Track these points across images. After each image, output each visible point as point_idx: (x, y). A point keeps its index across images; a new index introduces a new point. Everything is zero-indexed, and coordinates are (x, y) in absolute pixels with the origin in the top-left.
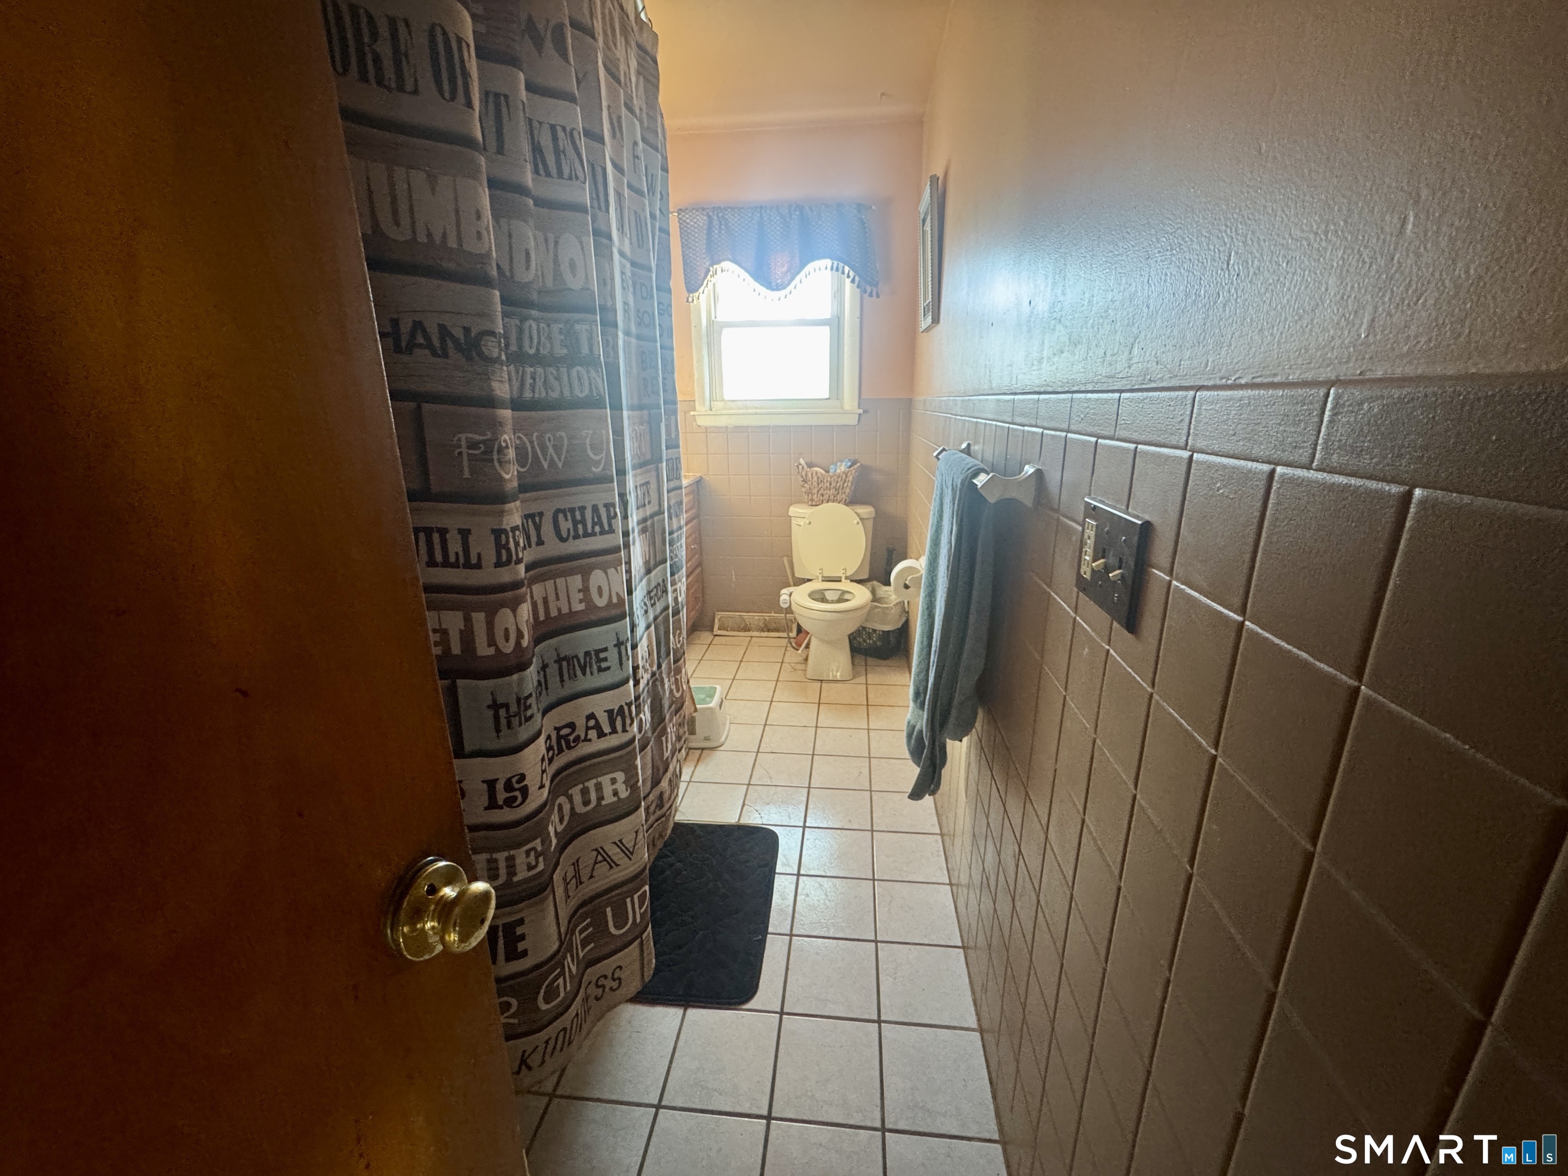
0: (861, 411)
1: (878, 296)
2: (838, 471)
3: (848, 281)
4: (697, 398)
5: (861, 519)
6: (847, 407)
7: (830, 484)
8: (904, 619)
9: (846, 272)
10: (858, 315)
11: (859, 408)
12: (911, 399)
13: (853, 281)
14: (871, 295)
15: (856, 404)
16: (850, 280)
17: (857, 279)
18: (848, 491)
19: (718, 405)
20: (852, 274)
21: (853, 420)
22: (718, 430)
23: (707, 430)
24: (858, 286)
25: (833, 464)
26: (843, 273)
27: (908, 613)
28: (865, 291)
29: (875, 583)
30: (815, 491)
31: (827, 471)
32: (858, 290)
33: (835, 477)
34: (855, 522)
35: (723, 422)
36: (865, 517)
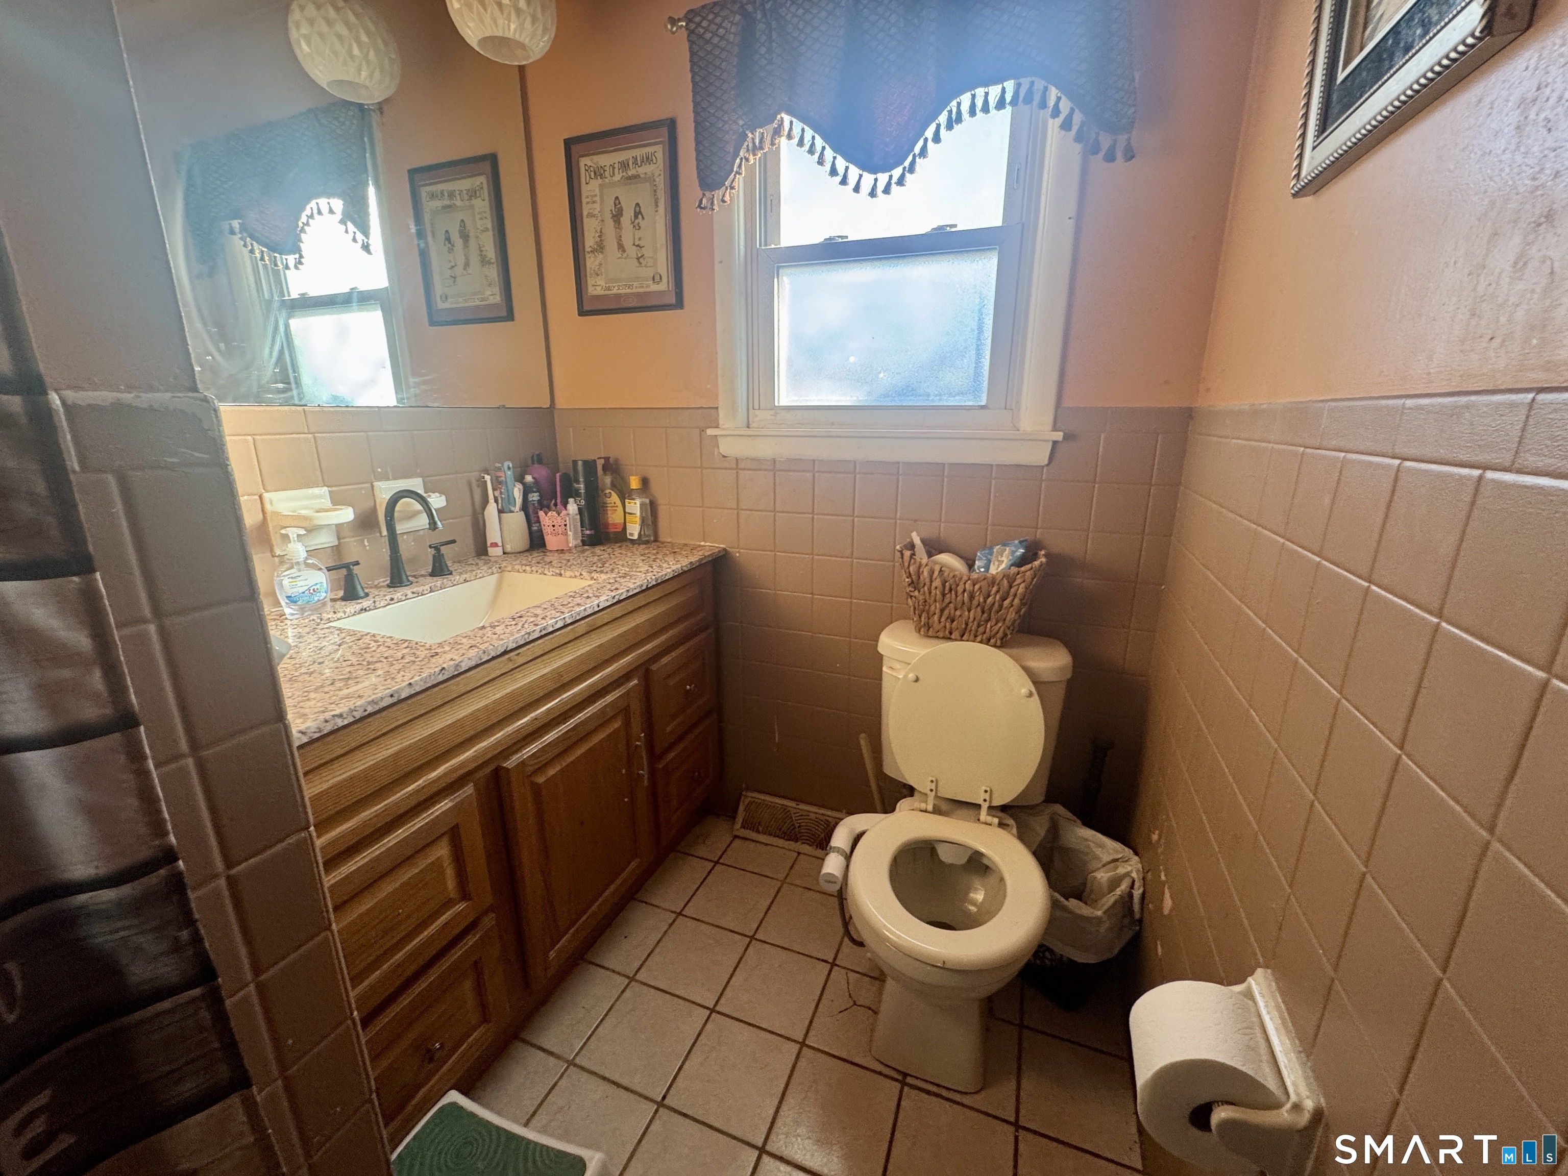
0: (1059, 436)
1: (1130, 155)
2: (993, 570)
3: (1054, 125)
4: (722, 403)
5: (1035, 683)
6: (1027, 424)
7: (972, 597)
8: (1128, 935)
9: (1051, 102)
10: (1072, 210)
11: (1055, 429)
12: (1188, 415)
13: (1066, 125)
14: (1110, 157)
15: (1049, 419)
16: (1058, 121)
17: (1078, 118)
18: (1011, 615)
19: (761, 416)
20: (1065, 106)
21: (1040, 456)
22: (757, 465)
23: (738, 465)
24: (1079, 138)
25: (984, 547)
26: (1043, 105)
27: (1140, 921)
28: (1095, 149)
29: (1059, 809)
30: (936, 607)
31: (971, 566)
32: (1078, 147)
33: (984, 583)
34: (1024, 691)
35: (766, 449)
36: (1046, 677)
